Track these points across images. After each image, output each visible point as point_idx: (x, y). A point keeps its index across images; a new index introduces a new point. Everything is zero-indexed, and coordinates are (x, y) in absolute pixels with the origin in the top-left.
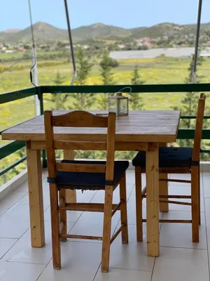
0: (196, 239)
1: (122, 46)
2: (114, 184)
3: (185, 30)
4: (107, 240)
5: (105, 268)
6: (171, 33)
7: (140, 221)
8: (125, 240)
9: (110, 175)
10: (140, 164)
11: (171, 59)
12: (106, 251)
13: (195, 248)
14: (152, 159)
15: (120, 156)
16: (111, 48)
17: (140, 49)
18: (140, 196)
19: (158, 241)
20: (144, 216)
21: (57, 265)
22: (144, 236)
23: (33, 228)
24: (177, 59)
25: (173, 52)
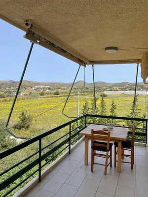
0: (132, 168)
1: (108, 89)
2: (108, 151)
3: (132, 84)
4: (106, 166)
5: (106, 174)
6: (127, 85)
7: (115, 161)
8: (111, 166)
9: (108, 148)
10: (116, 145)
11: (127, 95)
12: (106, 169)
13: (132, 171)
14: (120, 144)
15: (111, 142)
16: (104, 90)
17: (115, 91)
18: (116, 153)
19: (120, 168)
20: (117, 160)
21: (92, 171)
22: (117, 166)
23: (85, 159)
24: (129, 95)
25: (127, 92)
